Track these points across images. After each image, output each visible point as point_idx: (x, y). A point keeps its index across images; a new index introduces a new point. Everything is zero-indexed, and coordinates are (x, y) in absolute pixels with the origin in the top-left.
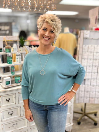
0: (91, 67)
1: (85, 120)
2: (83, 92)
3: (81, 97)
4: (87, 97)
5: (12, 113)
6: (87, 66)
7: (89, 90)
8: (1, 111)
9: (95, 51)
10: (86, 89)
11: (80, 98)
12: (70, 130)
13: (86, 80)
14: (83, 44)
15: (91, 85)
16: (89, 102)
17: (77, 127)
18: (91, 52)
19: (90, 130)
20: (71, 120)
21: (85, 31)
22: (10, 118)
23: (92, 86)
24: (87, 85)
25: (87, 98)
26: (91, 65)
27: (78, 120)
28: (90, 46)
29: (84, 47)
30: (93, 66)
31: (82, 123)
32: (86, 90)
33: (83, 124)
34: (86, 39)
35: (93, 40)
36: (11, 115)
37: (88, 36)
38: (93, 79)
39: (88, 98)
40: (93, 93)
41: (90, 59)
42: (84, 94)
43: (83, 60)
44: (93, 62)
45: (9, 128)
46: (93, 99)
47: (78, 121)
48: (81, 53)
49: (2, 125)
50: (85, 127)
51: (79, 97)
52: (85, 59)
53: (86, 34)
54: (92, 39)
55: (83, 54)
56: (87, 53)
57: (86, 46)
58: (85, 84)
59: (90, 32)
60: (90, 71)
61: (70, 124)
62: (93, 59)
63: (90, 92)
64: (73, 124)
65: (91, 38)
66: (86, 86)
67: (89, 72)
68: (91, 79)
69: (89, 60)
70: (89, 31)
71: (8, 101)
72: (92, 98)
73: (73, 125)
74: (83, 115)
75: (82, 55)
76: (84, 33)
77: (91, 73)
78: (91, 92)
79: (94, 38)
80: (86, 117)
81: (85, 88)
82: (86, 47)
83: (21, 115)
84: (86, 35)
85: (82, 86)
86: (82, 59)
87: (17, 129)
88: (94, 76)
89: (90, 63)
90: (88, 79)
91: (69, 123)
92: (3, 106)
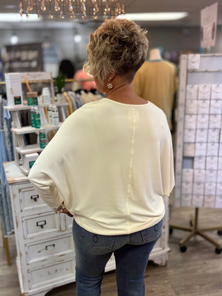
0: (206, 132)
1: (196, 243)
2: (190, 185)
3: (187, 195)
4: (198, 195)
5: (43, 223)
6: (196, 129)
7: (202, 179)
8: (23, 219)
9: (212, 98)
10: (195, 177)
11: (183, 197)
12: (164, 262)
13: (196, 159)
14: (187, 84)
15: (205, 169)
16: (203, 205)
17: (179, 256)
18: (204, 100)
19: (205, 263)
20: (164, 240)
21: (191, 56)
22: (40, 233)
23: (207, 172)
24: (197, 169)
25: (198, 197)
26: (206, 126)
27: (182, 242)
28: (201, 87)
29: (188, 89)
30: (208, 129)
31: (189, 249)
32: (195, 181)
33: (192, 251)
34: (194, 71)
35: (207, 74)
36: (42, 226)
37: (196, 66)
38: (209, 156)
39: (201, 197)
40: (210, 185)
41: (203, 115)
42: (193, 187)
43: (188, 117)
44: (209, 120)
45: (39, 252)
46: (212, 199)
47: (180, 244)
48: (184, 102)
49: (25, 245)
50: (196, 257)
51: (181, 195)
52: (191, 115)
53: (194, 62)
54: (206, 71)
55: (187, 104)
56: (195, 102)
57: (193, 86)
58: (193, 167)
59: (201, 57)
60: (204, 139)
61: (164, 249)
62: (209, 115)
63: (205, 183)
64: (169, 249)
65: (204, 70)
66: (196, 171)
67: (201, 143)
68: (206, 157)
69: (199, 117)
70: (198, 56)
71: (35, 199)
72: (210, 196)
73: (169, 251)
74: (193, 232)
75: (185, 105)
76: (187, 59)
77: (205, 145)
78: (207, 185)
79: (209, 70)
80: (199, 238)
81: (193, 174)
82: (192, 90)
83: (60, 228)
84: (194, 65)
85: (188, 171)
86: (185, 114)
87: (55, 255)
88: (212, 150)
89: (202, 123)
90: (200, 157)
91: (161, 246)
92: (25, 208)
